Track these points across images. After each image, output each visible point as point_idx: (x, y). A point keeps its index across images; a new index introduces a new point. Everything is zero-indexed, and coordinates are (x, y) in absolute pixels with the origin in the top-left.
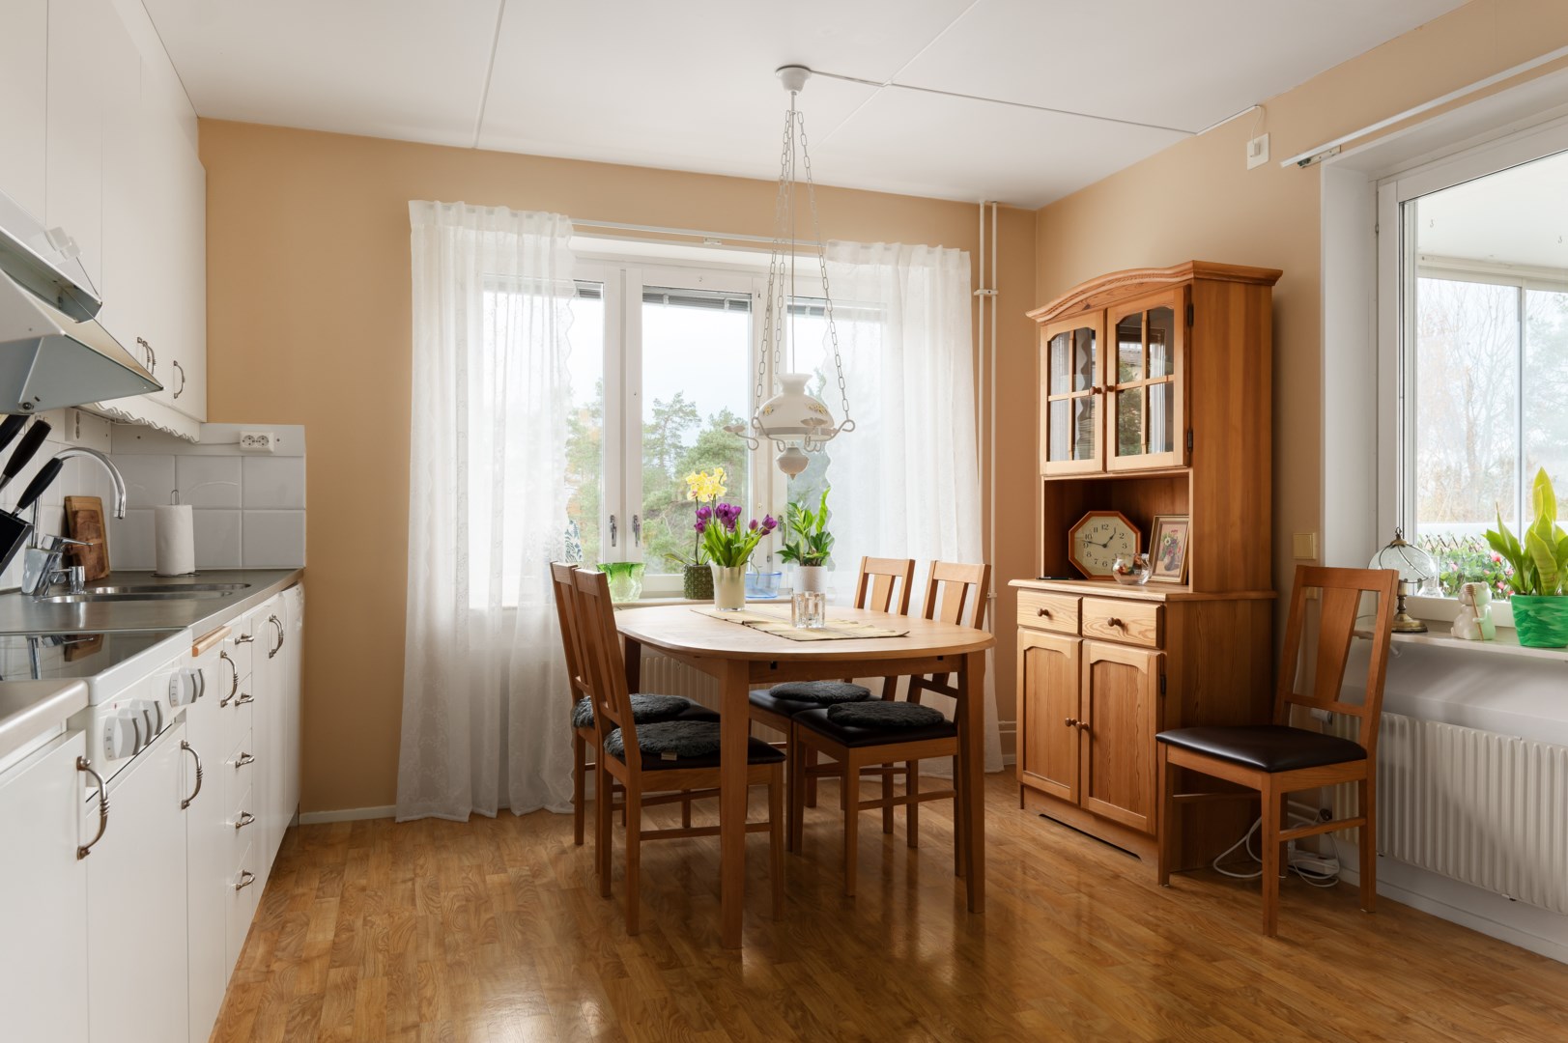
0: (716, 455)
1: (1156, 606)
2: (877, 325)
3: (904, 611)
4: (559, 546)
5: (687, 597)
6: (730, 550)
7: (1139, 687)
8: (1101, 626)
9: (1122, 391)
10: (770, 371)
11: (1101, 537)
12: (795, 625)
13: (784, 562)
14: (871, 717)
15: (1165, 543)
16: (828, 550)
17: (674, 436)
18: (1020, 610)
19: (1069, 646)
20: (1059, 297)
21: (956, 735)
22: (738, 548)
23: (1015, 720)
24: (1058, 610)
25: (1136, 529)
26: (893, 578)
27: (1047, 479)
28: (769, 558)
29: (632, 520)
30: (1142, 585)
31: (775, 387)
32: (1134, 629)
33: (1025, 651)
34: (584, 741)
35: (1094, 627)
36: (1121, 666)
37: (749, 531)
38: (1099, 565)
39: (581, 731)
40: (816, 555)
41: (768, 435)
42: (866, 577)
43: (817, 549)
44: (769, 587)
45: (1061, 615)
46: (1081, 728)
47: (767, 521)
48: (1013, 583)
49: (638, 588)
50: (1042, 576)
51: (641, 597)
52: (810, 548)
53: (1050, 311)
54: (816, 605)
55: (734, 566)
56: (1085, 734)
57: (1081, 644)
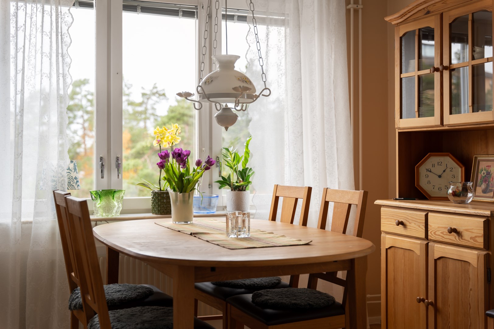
0: (178, 120)
1: (483, 220)
2: (283, 29)
3: (305, 223)
4: (62, 179)
5: (153, 213)
6: (182, 181)
7: (471, 276)
8: (442, 233)
9: (454, 70)
10: (210, 55)
11: (438, 170)
12: (228, 234)
13: (220, 188)
14: (284, 301)
15: (482, 174)
16: (250, 180)
17: (153, 109)
18: (383, 221)
19: (419, 246)
20: (408, 6)
21: (344, 313)
22: (188, 179)
23: (380, 293)
24: (410, 221)
25: (462, 165)
26: (297, 199)
27: (400, 131)
28: (210, 186)
29: (115, 160)
30: (468, 204)
31: (214, 65)
32: (467, 235)
33: (387, 249)
34: (78, 320)
35: (437, 233)
36: (457, 262)
37: (196, 167)
38: (436, 189)
39: (75, 312)
40: (242, 183)
41: (208, 99)
42: (277, 199)
43: (243, 180)
44: (210, 204)
45: (413, 225)
46: (429, 304)
47: (209, 160)
48: (378, 202)
49: (119, 208)
50: (397, 197)
51: (121, 213)
52: (238, 178)
53: (402, 16)
54: (244, 221)
55: (185, 192)
56: (431, 309)
57: (427, 245)
